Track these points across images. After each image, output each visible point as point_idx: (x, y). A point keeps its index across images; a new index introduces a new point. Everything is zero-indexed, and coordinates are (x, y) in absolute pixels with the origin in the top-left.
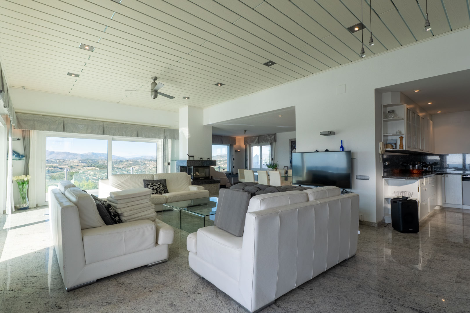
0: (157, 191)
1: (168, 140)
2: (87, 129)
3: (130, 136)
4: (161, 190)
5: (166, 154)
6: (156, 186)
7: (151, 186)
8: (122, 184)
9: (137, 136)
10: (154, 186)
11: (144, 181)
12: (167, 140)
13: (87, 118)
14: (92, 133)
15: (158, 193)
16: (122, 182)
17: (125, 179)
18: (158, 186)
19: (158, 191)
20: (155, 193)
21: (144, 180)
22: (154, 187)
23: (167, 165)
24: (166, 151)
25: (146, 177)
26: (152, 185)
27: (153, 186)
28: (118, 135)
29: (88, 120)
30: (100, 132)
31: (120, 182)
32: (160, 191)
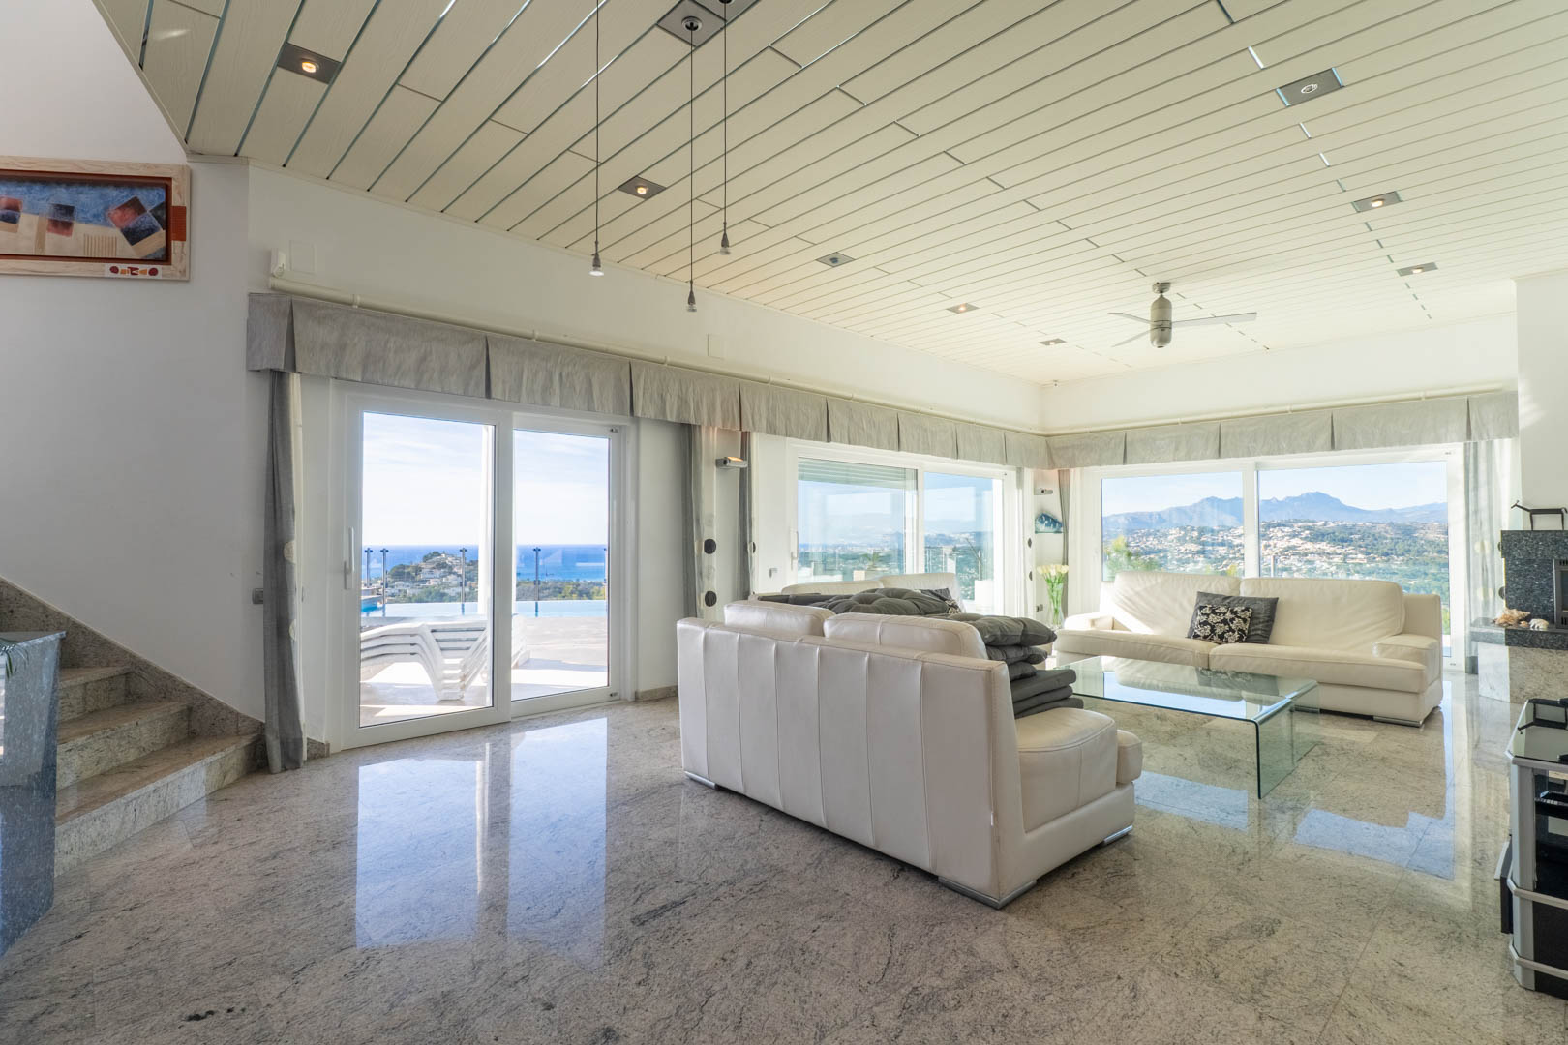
0: (1213, 630)
3: (1308, 451)
4: (1231, 630)
5: (1483, 503)
6: (1221, 614)
8: (1137, 599)
9: (1333, 447)
10: (1216, 614)
11: (1202, 595)
12: (1490, 445)
15: (1215, 638)
16: (1137, 593)
17: (1148, 585)
18: (1229, 616)
19: (1218, 631)
20: (1205, 637)
21: (1199, 593)
22: (1213, 619)
23: (1487, 551)
24: (1483, 492)
25: (1210, 585)
26: (1211, 612)
27: (1208, 615)
32: (1224, 633)
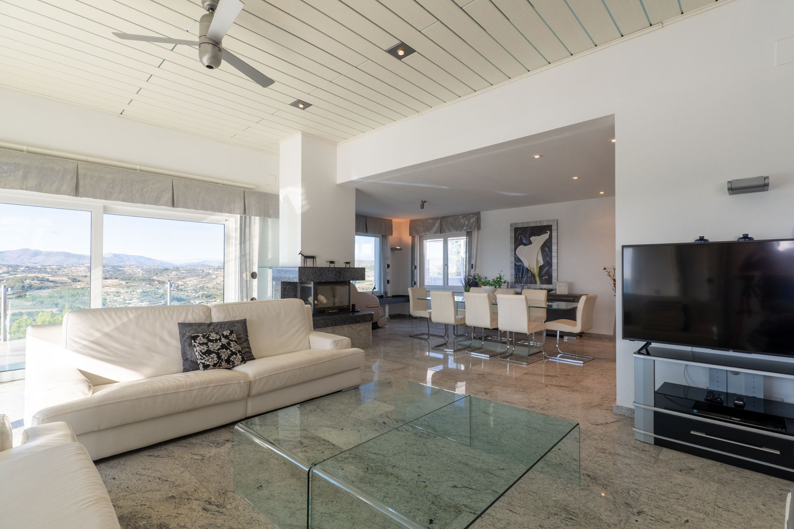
0: (219, 357)
1: (253, 217)
2: (25, 177)
3: (155, 204)
4: (233, 353)
5: (248, 251)
6: (216, 340)
7: (201, 344)
8: (107, 341)
9: (173, 205)
10: (212, 341)
11: (183, 326)
12: (250, 218)
13: (25, 148)
14: (39, 188)
15: (224, 364)
16: (107, 335)
17: (119, 323)
18: (224, 341)
19: (224, 354)
20: (215, 365)
21: (179, 324)
22: (213, 346)
23: (248, 278)
24: (247, 243)
25: (187, 314)
26: (205, 341)
27: (206, 344)
28: (120, 200)
29: (28, 152)
30: (64, 187)
31: (98, 335)
32: (229, 357)
